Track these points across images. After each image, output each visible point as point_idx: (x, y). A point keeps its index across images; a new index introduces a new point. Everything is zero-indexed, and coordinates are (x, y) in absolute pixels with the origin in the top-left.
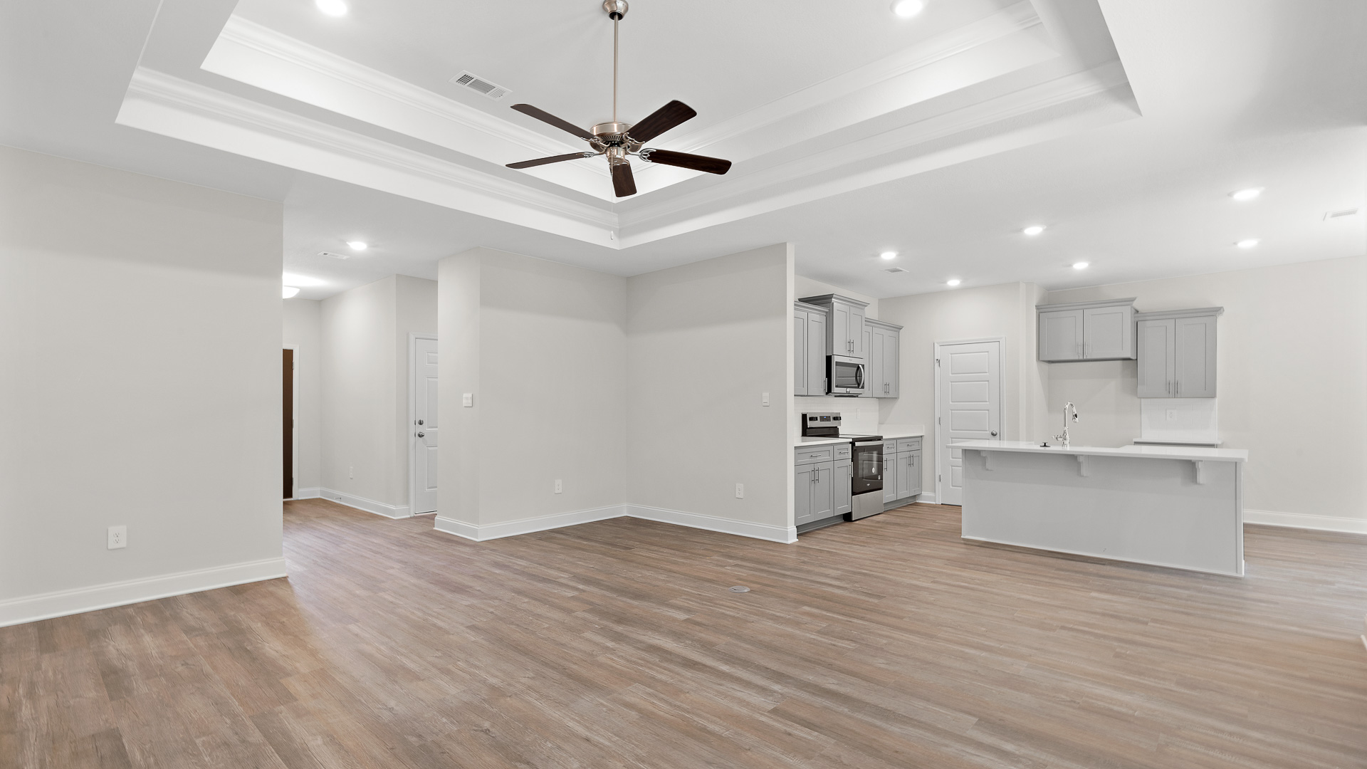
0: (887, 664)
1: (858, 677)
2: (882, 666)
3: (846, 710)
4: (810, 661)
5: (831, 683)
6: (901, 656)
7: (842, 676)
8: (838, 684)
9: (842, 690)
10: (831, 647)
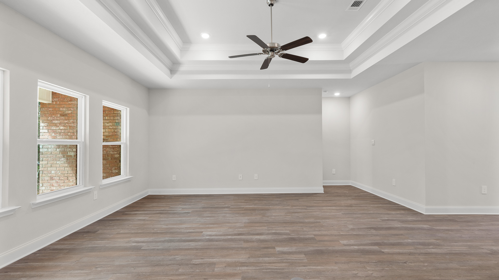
0: (175, 258)
1: (184, 249)
2: (177, 257)
3: (183, 238)
4: (205, 249)
5: (193, 244)
6: (170, 264)
7: (190, 247)
8: (190, 244)
9: (187, 243)
10: (203, 258)
